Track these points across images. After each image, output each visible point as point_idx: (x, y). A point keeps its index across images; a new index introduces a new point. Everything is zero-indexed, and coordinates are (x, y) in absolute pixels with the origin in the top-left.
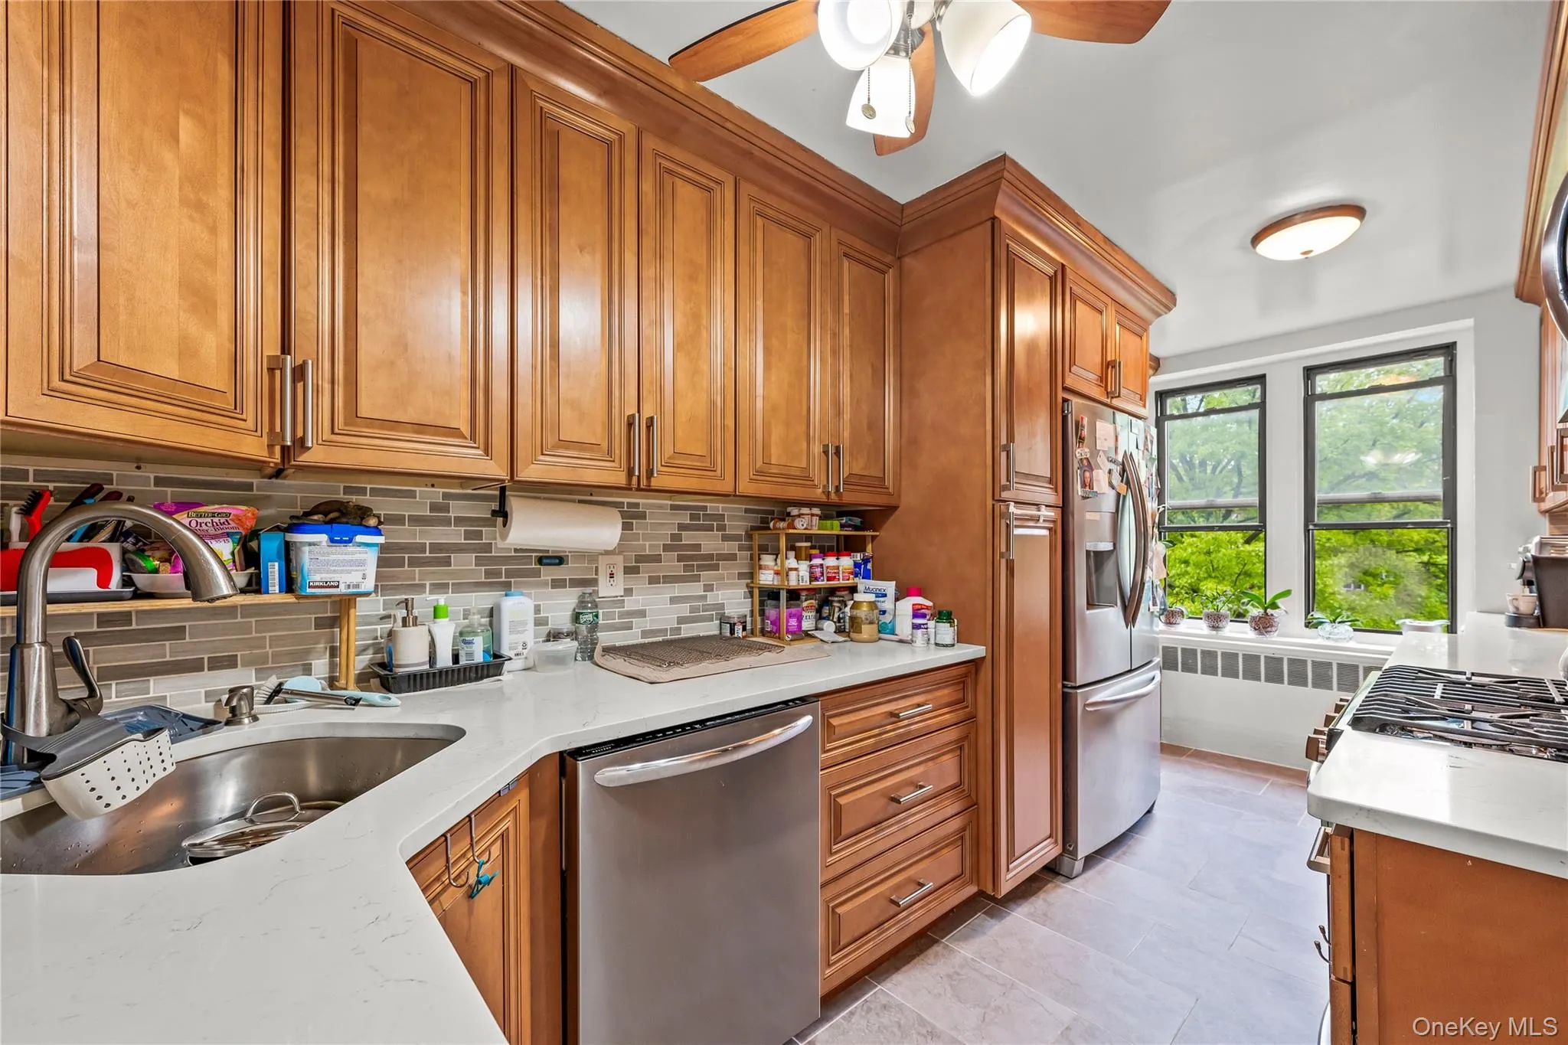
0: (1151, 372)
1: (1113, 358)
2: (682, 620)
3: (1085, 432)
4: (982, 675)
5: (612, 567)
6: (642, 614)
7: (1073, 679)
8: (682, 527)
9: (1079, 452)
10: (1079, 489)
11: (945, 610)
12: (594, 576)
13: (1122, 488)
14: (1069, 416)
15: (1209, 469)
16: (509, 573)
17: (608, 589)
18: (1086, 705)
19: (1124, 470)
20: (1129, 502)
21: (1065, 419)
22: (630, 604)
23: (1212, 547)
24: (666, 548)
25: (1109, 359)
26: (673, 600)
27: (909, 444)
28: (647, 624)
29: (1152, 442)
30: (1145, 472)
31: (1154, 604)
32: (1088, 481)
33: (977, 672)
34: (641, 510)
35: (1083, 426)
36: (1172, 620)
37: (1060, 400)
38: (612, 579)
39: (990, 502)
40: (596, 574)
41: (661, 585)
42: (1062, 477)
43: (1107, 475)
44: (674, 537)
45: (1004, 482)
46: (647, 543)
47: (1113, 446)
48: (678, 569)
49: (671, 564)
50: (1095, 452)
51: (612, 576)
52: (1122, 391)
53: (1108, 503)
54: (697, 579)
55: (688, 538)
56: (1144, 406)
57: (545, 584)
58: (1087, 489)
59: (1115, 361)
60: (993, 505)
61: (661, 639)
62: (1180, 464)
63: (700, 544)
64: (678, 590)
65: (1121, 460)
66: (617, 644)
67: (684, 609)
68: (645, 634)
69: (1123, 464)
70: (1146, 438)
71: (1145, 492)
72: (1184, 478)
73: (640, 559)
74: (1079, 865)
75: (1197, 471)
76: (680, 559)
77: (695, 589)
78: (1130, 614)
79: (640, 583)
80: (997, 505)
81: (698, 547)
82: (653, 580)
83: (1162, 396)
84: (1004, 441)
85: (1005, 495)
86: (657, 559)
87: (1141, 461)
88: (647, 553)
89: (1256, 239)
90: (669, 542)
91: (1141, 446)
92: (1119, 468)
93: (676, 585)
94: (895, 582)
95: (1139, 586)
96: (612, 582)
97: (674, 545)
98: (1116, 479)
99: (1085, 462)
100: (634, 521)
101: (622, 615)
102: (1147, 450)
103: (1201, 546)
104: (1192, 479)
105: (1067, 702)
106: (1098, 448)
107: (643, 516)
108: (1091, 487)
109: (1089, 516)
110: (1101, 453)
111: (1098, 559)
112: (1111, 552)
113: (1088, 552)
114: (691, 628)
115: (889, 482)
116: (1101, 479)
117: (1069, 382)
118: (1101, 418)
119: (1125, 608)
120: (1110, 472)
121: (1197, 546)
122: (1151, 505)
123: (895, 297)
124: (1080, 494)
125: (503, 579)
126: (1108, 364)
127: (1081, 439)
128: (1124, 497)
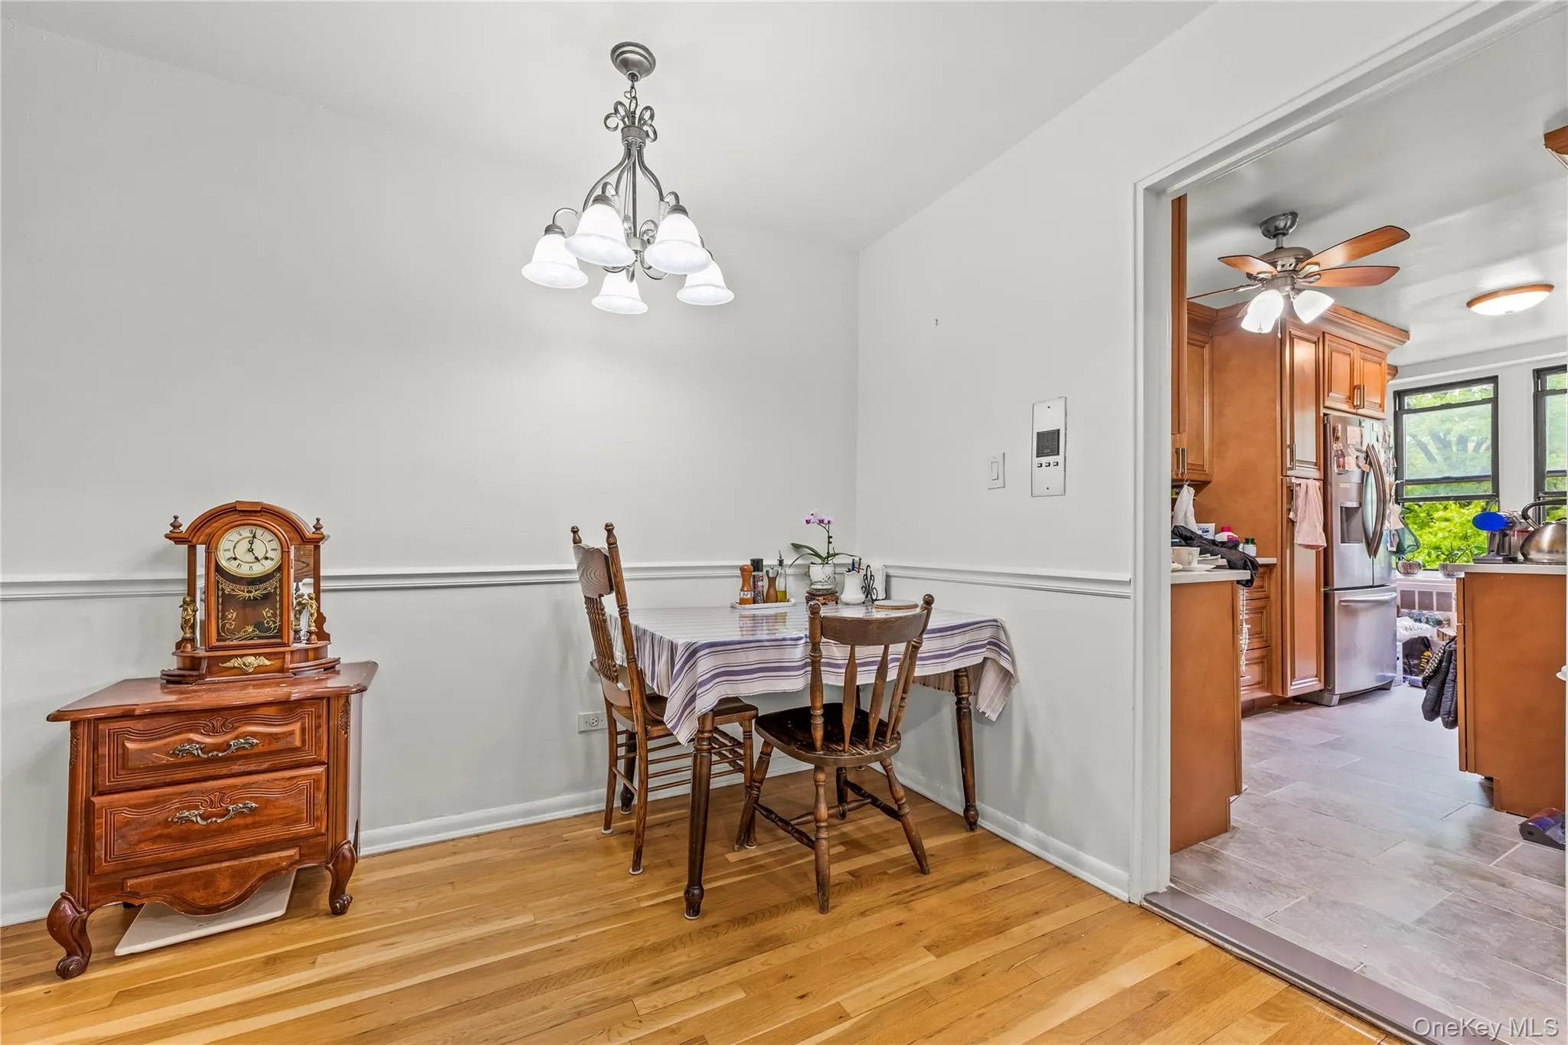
0: (1388, 377)
1: (1358, 383)
3: (1339, 434)
4: (1274, 575)
7: (1331, 584)
9: (1336, 446)
10: (1336, 469)
11: (1250, 537)
13: (1366, 468)
14: (1328, 425)
15: (1471, 446)
18: (1340, 601)
19: (1367, 456)
20: (1371, 479)
21: (1325, 426)
23: (1469, 531)
25: (1355, 384)
27: (1220, 445)
29: (1389, 436)
30: (1384, 457)
31: (1392, 546)
32: (1341, 464)
33: (1270, 573)
35: (1338, 430)
36: (1409, 571)
37: (1322, 415)
39: (1279, 477)
42: (1324, 462)
43: (1355, 459)
45: (1288, 466)
47: (1359, 441)
50: (1346, 445)
52: (1365, 404)
53: (1356, 477)
56: (1383, 411)
58: (1341, 468)
59: (1360, 385)
60: (1282, 479)
62: (1431, 441)
65: (1365, 450)
69: (1367, 452)
70: (1385, 434)
71: (1384, 470)
72: (1438, 457)
74: (1336, 699)
75: (1454, 448)
78: (1372, 548)
80: (1284, 478)
83: (1399, 395)
84: (1288, 443)
85: (1289, 473)
87: (1381, 449)
89: (1470, 304)
91: (1381, 439)
92: (1364, 455)
94: (1214, 524)
95: (1378, 535)
98: (1362, 462)
99: (1340, 452)
102: (1386, 442)
103: (1456, 530)
104: (1446, 459)
105: (1327, 598)
106: (1349, 443)
108: (1344, 467)
109: (1342, 485)
110: (1351, 446)
111: (1348, 513)
112: (1357, 509)
113: (1341, 507)
115: (1206, 468)
116: (1350, 462)
117: (1327, 404)
118: (1350, 424)
119: (1368, 545)
120: (1357, 457)
121: (1450, 531)
122: (1389, 479)
123: (1209, 360)
124: (1336, 471)
126: (1355, 387)
127: (1337, 439)
128: (1368, 473)
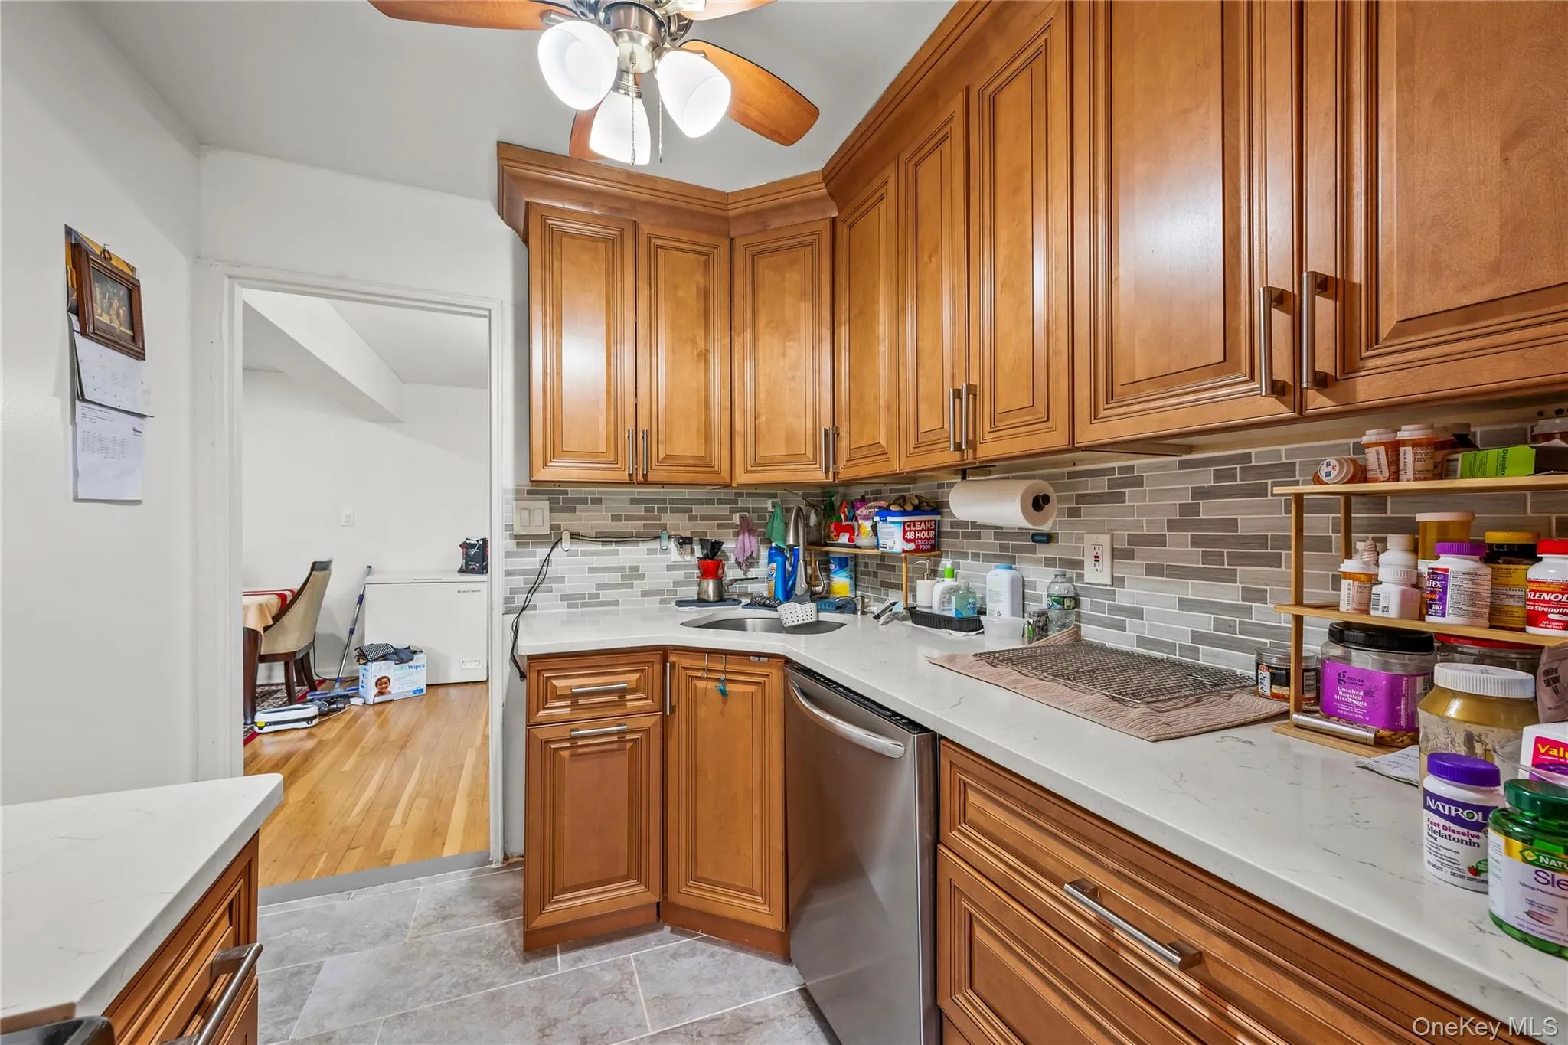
2: (1198, 637)
5: (1097, 549)
6: (1138, 614)
8: (1199, 493)
12: (1081, 558)
16: (1016, 549)
17: (1096, 575)
22: (1124, 597)
24: (1172, 525)
26: (1183, 604)
28: (1146, 628)
34: (1136, 474)
38: (1097, 563)
40: (1083, 556)
41: (1165, 578)
44: (1184, 509)
46: (1144, 519)
48: (1194, 557)
49: (1181, 548)
51: (1097, 558)
54: (1231, 577)
55: (1210, 510)
57: (1037, 561)
61: (1165, 656)
63: (1236, 519)
64: (1193, 589)
66: (1108, 645)
67: (1205, 622)
68: (1142, 641)
73: (1134, 540)
76: (1195, 542)
77: (1230, 594)
79: (1132, 571)
81: (1232, 524)
82: (1153, 570)
86: (1160, 541)
88: (1145, 532)
90: (1178, 517)
93: (1190, 581)
96: (1097, 567)
97: (1186, 519)
100: (1127, 490)
101: (1114, 609)
107: (1138, 482)
114: (1216, 655)
125: (1010, 554)
